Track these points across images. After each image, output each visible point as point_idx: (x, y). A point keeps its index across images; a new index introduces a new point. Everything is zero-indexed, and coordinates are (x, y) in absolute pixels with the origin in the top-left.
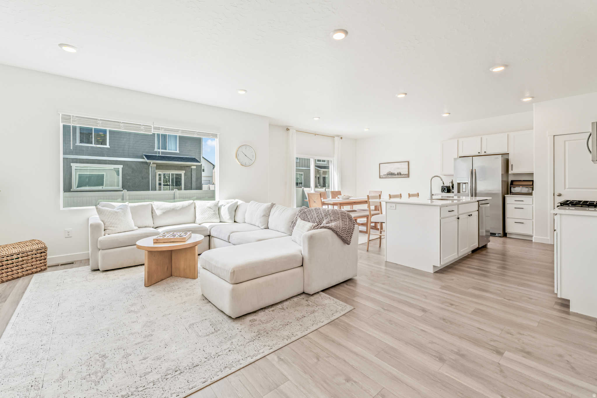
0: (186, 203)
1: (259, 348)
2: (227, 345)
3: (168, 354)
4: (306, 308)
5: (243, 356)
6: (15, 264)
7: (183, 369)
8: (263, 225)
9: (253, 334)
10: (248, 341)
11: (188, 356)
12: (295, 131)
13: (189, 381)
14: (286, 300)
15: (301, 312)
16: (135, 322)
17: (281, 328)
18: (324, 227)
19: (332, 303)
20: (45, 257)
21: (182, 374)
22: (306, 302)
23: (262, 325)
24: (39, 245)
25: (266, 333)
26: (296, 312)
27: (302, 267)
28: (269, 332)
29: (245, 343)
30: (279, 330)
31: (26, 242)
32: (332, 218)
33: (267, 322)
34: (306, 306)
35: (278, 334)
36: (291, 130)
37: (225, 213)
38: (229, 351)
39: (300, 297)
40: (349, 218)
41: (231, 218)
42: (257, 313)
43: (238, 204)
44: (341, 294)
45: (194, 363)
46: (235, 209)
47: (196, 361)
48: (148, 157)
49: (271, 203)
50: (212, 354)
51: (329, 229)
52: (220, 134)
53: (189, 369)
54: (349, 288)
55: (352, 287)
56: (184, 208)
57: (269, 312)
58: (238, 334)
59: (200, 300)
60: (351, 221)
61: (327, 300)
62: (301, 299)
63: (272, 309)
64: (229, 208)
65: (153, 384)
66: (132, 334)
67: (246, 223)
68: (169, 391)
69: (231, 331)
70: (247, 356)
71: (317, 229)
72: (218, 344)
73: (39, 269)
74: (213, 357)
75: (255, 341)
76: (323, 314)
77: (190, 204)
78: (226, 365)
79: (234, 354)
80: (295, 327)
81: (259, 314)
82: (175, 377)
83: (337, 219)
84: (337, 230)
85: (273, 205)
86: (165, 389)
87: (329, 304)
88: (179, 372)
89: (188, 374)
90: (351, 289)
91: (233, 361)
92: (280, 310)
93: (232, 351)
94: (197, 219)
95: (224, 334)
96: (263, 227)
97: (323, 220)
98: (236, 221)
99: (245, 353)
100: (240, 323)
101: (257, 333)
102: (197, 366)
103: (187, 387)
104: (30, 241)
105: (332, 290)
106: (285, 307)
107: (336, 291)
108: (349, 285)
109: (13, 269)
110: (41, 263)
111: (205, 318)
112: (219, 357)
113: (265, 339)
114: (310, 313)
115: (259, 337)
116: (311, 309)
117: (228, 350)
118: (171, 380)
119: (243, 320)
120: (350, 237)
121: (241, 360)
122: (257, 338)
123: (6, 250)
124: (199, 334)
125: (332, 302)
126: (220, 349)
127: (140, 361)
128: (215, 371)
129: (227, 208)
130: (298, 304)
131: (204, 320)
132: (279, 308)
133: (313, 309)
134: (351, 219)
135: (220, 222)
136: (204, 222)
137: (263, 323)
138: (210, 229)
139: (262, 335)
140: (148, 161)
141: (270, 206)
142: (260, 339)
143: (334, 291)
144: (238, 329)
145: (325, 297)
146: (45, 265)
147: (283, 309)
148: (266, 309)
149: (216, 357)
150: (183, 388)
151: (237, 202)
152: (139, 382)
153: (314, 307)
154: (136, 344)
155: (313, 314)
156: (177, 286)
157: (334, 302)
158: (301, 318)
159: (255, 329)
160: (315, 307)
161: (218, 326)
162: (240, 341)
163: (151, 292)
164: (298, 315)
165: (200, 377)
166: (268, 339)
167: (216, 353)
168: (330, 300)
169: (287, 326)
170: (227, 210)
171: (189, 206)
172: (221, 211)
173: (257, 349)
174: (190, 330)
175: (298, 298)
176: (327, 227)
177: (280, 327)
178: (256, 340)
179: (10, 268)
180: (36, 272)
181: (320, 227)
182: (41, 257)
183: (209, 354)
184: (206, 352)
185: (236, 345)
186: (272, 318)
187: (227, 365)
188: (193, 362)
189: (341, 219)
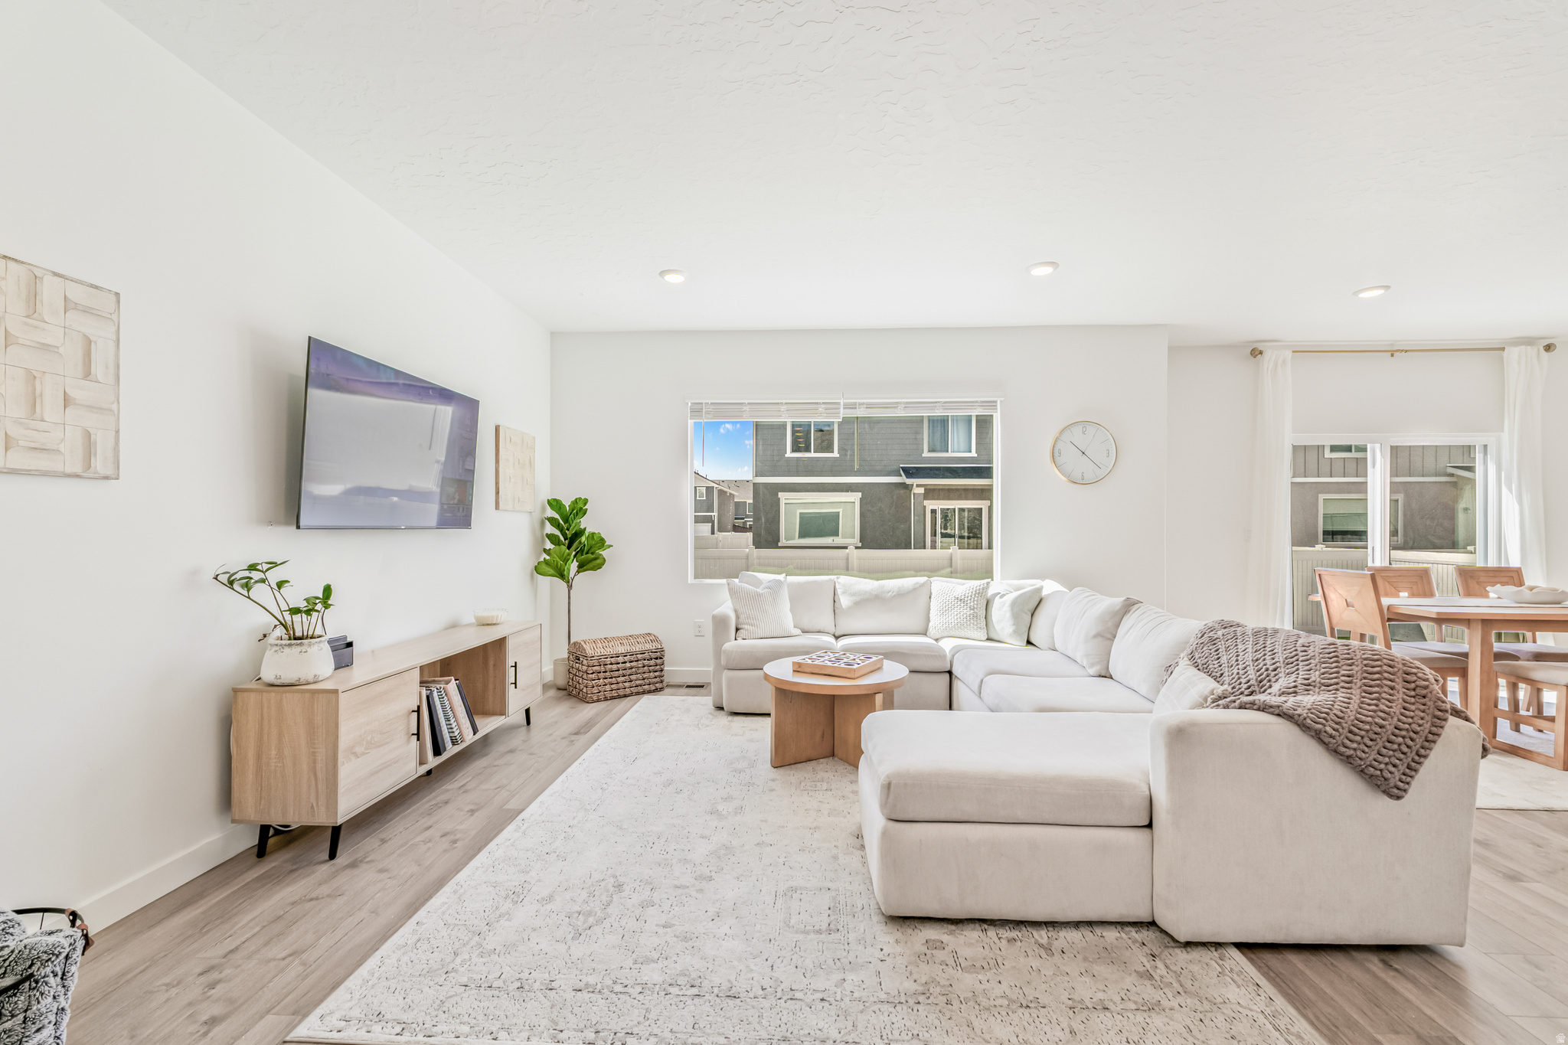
0: (908, 582)
1: (896, 1033)
2: (829, 980)
3: (706, 937)
4: (1129, 981)
5: (842, 1032)
6: (621, 672)
7: (706, 989)
8: (1092, 665)
9: (910, 986)
10: (883, 996)
11: (736, 963)
12: (1288, 354)
13: (696, 1026)
14: (1077, 924)
15: (1102, 987)
16: (706, 837)
17: (999, 1009)
18: (1255, 707)
19: (1255, 1008)
20: (662, 667)
21: (697, 1000)
22: (1145, 960)
23: (950, 970)
24: (654, 644)
25: (944, 999)
26: (1083, 978)
27: (1147, 831)
28: (956, 1003)
29: (872, 999)
30: (989, 1009)
31: (638, 636)
32: (1315, 676)
33: (973, 968)
34: (1134, 974)
35: (976, 1023)
36: (1267, 355)
37: (1002, 618)
38: (822, 1000)
39: (1134, 934)
40: (1413, 685)
41: (1016, 632)
42: (960, 926)
43: (1044, 593)
44: (1328, 991)
45: (734, 988)
46: (1032, 607)
47: (740, 987)
48: (909, 472)
49: (1124, 598)
50: (783, 986)
51: (1279, 715)
52: (1003, 399)
53: (717, 996)
54: (1385, 983)
55: (1409, 986)
56: (903, 594)
57: (997, 941)
58: (871, 965)
59: (851, 833)
60: (1423, 701)
61: (1239, 987)
62: (1135, 941)
63: (1014, 934)
64: (1014, 604)
65: (640, 990)
66: (686, 861)
67: (1056, 650)
68: (653, 1025)
69: (861, 947)
70: (851, 1040)
71: (1226, 707)
72: (811, 966)
73: (653, 688)
74: (779, 995)
75: (899, 1007)
76: (1186, 1035)
77: (918, 585)
78: (788, 1034)
79: (826, 1015)
80: (1047, 1029)
81: (965, 933)
82: (682, 998)
83: (1337, 684)
84: (1320, 726)
85: (1129, 606)
86: (649, 1017)
87: (1240, 1009)
88: (695, 991)
89: (707, 1008)
90: (1393, 990)
91: (812, 1033)
92: (1036, 947)
93: (826, 1004)
94: (930, 624)
95: (842, 947)
96: (1092, 671)
97: (1273, 680)
98: (1032, 640)
99: (852, 1028)
100: (898, 935)
101: (921, 989)
102: (735, 997)
103: (685, 1037)
104: (644, 636)
105: (1295, 959)
106: (1057, 945)
107: (1308, 972)
108: (1396, 970)
109: (619, 679)
110: (656, 677)
111: (830, 885)
112: (790, 1002)
113: (932, 1017)
114: (1134, 1007)
115: (919, 1003)
116: (1149, 992)
117: (820, 996)
118: (670, 1002)
119: (910, 931)
120: (1403, 768)
121: (832, 1042)
122: (911, 1002)
123: (611, 646)
124: (792, 921)
125: (1261, 1004)
126: (806, 981)
127: (657, 925)
128: (759, 1033)
129: (1008, 604)
130: (1108, 955)
131: (824, 888)
132: (1036, 942)
133: (1157, 995)
134: (1424, 692)
135: (989, 639)
136: (946, 635)
137: (957, 964)
138: (953, 656)
139: (929, 1001)
140: (909, 481)
141: (1118, 608)
142: (915, 1010)
143: (1301, 966)
144: (882, 950)
145: (1240, 973)
146: (662, 682)
147: (1048, 949)
148: (995, 926)
149: (785, 998)
150: (677, 1035)
151: (1040, 589)
152: (627, 970)
153: (1166, 990)
154: (677, 887)
155: (1145, 1015)
156: (828, 783)
157: (1268, 1011)
158: (1090, 1006)
159: (924, 972)
160: (1170, 996)
161: (842, 920)
162: (864, 986)
163: (773, 780)
164: (1086, 991)
165: (722, 1030)
166: (937, 1023)
167: (791, 990)
168: (1254, 994)
169: (1021, 1010)
170: (1007, 608)
171: (915, 589)
172: (993, 609)
173: (890, 1034)
174: (779, 902)
175: (1123, 935)
176: (1271, 707)
177: (999, 1002)
178: (905, 1008)
179: (615, 677)
180: (650, 692)
181: (1237, 704)
182: (656, 665)
183: (776, 981)
184: (774, 974)
185: (848, 993)
186: (992, 962)
187: (791, 1036)
188: (735, 983)
189: (1359, 684)
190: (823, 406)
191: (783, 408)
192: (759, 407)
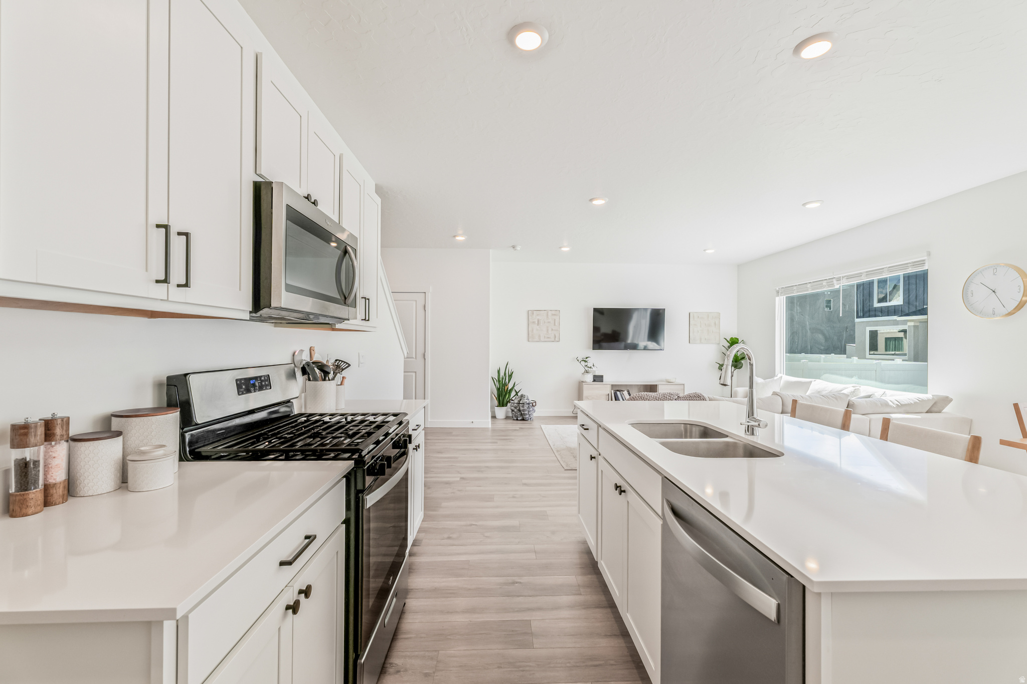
190: (825, 281)
191: (809, 285)
192: (801, 286)
